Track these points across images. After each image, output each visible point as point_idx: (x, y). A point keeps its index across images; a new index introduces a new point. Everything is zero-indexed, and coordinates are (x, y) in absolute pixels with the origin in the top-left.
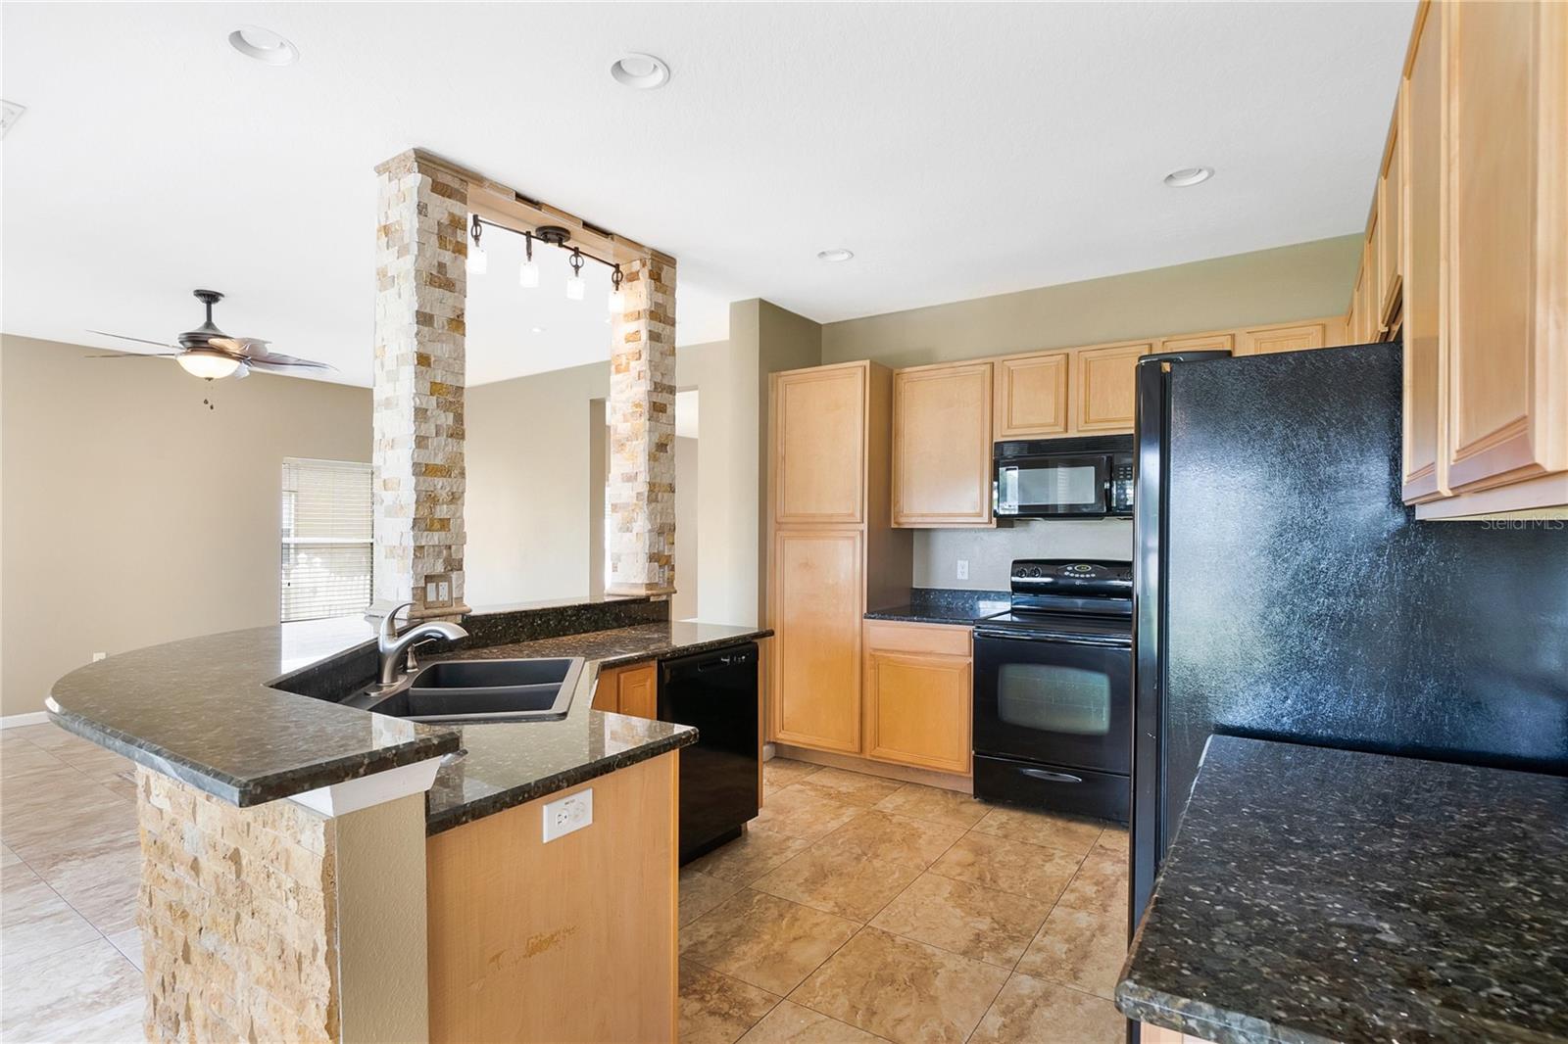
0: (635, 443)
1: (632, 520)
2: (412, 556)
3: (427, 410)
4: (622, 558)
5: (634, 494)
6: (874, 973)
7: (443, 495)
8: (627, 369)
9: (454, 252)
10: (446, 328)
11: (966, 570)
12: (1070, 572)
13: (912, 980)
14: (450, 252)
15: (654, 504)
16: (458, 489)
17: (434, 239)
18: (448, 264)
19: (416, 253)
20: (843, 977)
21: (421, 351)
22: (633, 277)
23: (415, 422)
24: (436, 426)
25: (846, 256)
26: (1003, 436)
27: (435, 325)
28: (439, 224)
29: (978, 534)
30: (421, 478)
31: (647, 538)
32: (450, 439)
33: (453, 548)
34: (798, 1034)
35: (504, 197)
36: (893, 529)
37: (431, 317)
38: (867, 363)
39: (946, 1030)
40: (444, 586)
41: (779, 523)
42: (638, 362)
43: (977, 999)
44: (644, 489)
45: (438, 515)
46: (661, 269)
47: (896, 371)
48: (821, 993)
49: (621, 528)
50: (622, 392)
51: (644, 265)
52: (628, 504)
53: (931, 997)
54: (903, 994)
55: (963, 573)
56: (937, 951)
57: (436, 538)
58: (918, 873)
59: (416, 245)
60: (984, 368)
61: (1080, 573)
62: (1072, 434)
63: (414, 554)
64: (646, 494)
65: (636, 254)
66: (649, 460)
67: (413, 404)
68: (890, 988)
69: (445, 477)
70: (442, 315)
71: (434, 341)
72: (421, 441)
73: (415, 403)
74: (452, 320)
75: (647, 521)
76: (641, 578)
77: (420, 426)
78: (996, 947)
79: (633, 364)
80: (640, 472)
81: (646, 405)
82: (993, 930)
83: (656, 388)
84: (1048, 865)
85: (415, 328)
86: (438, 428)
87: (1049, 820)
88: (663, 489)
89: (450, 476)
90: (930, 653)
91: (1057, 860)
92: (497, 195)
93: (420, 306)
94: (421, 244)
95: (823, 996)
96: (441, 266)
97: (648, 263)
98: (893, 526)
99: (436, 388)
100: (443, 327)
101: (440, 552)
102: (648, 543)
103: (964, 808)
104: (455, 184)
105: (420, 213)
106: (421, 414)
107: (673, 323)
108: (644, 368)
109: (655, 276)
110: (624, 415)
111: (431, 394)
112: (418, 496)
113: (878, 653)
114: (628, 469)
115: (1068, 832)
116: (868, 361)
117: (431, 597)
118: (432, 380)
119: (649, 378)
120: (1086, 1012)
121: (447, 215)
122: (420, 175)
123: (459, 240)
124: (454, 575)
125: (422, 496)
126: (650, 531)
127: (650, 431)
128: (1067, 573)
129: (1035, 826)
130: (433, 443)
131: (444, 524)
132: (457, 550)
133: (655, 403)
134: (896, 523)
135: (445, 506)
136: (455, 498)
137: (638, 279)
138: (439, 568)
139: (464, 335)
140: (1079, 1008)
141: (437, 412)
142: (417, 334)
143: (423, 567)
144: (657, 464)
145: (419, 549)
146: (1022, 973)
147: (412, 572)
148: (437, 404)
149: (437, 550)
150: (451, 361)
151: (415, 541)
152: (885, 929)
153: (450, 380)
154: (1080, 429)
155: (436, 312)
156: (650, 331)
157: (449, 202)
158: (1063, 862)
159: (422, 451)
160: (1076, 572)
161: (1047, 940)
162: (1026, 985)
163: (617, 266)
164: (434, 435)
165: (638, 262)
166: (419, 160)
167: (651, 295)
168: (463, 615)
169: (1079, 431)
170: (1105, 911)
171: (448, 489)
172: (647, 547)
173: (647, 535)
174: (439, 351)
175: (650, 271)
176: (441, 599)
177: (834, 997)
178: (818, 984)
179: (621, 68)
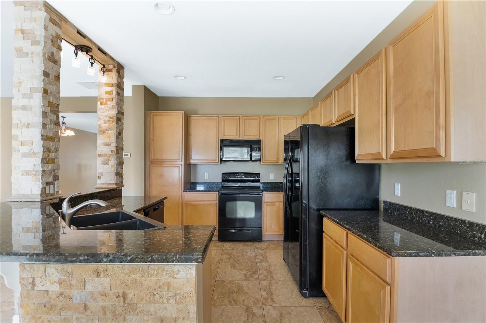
0: (110, 132)
1: (109, 160)
2: (41, 175)
3: (47, 113)
4: (104, 174)
5: (110, 150)
6: (228, 291)
7: (53, 149)
8: (106, 104)
9: (57, 48)
10: (54, 79)
11: (208, 176)
12: (238, 176)
13: (238, 290)
14: (55, 48)
15: (117, 155)
16: (57, 147)
17: (50, 41)
18: (55, 53)
19: (43, 45)
20: (221, 295)
21: (45, 87)
22: (110, 71)
23: (42, 117)
24: (50, 119)
25: (183, 78)
26: (222, 138)
27: (50, 77)
28: (52, 36)
29: (211, 165)
30: (45, 141)
31: (116, 167)
32: (55, 126)
33: (56, 171)
34: (222, 313)
35: (73, 30)
36: (188, 164)
37: (49, 74)
38: (183, 112)
39: (255, 299)
40: (52, 186)
41: (151, 162)
42: (112, 102)
43: (257, 289)
44: (114, 149)
45: (50, 157)
46: (120, 70)
47: (189, 116)
48: (219, 301)
49: (103, 163)
50: (104, 112)
51: (114, 67)
52: (107, 154)
53: (246, 293)
54: (239, 294)
55: (207, 177)
56: (239, 281)
57: (50, 167)
58: (218, 264)
59: (43, 42)
60: (216, 118)
61: (240, 176)
62: (241, 139)
63: (42, 174)
64: (115, 151)
65: (112, 62)
66: (116, 138)
67: (41, 110)
68: (235, 294)
69: (53, 141)
70: (52, 74)
71: (49, 84)
72: (44, 126)
73: (43, 109)
74: (56, 76)
75: (116, 161)
76: (114, 181)
77: (44, 119)
78: (251, 277)
79: (109, 103)
80: (113, 143)
81: (115, 118)
82: (248, 272)
83: (118, 113)
84: (247, 254)
85: (43, 77)
86: (51, 120)
87: (240, 243)
88: (120, 149)
89: (55, 141)
90: (205, 201)
91: (249, 252)
92: (71, 29)
93: (45, 69)
94: (45, 42)
95: (220, 302)
96: (53, 53)
97: (116, 67)
98: (188, 163)
99: (50, 104)
100: (53, 79)
101: (51, 173)
102: (116, 168)
103: (217, 244)
104: (58, 21)
105: (45, 29)
106: (44, 114)
107: (123, 90)
108: (114, 105)
109: (118, 72)
110: (105, 121)
111: (49, 107)
112: (44, 149)
113: (187, 202)
114: (107, 141)
115: (246, 245)
116: (184, 112)
117: (47, 192)
118: (48, 100)
119: (116, 109)
120: (281, 285)
121: (55, 32)
122: (45, 13)
123: (59, 44)
124: (56, 183)
125: (45, 149)
126: (117, 164)
127: (117, 128)
128: (237, 176)
129: (238, 245)
130: (49, 127)
131: (52, 161)
132: (57, 172)
133: (118, 118)
134: (189, 162)
135: (53, 153)
136: (57, 150)
137: (112, 72)
138: (51, 179)
139: (60, 83)
140: (278, 284)
141: (50, 114)
142: (43, 80)
143: (45, 179)
144: (118, 140)
145: (44, 171)
146: (262, 281)
147: (41, 181)
148: (51, 110)
149: (50, 172)
150: (56, 93)
151: (42, 168)
152: (222, 280)
153: (55, 102)
154: (243, 137)
155: (50, 72)
156: (117, 91)
157: (56, 28)
158: (250, 252)
159: (45, 130)
160: (239, 176)
161: (261, 271)
162: (264, 283)
163: (104, 65)
164: (49, 123)
165: (112, 65)
166: (44, 6)
167: (117, 78)
168: (59, 199)
169: (243, 138)
170: (268, 261)
171: (54, 147)
172: (116, 170)
173: (116, 166)
174: (51, 88)
175: (117, 70)
176: (51, 192)
177: (223, 300)
178: (216, 299)
179: (157, 5)
